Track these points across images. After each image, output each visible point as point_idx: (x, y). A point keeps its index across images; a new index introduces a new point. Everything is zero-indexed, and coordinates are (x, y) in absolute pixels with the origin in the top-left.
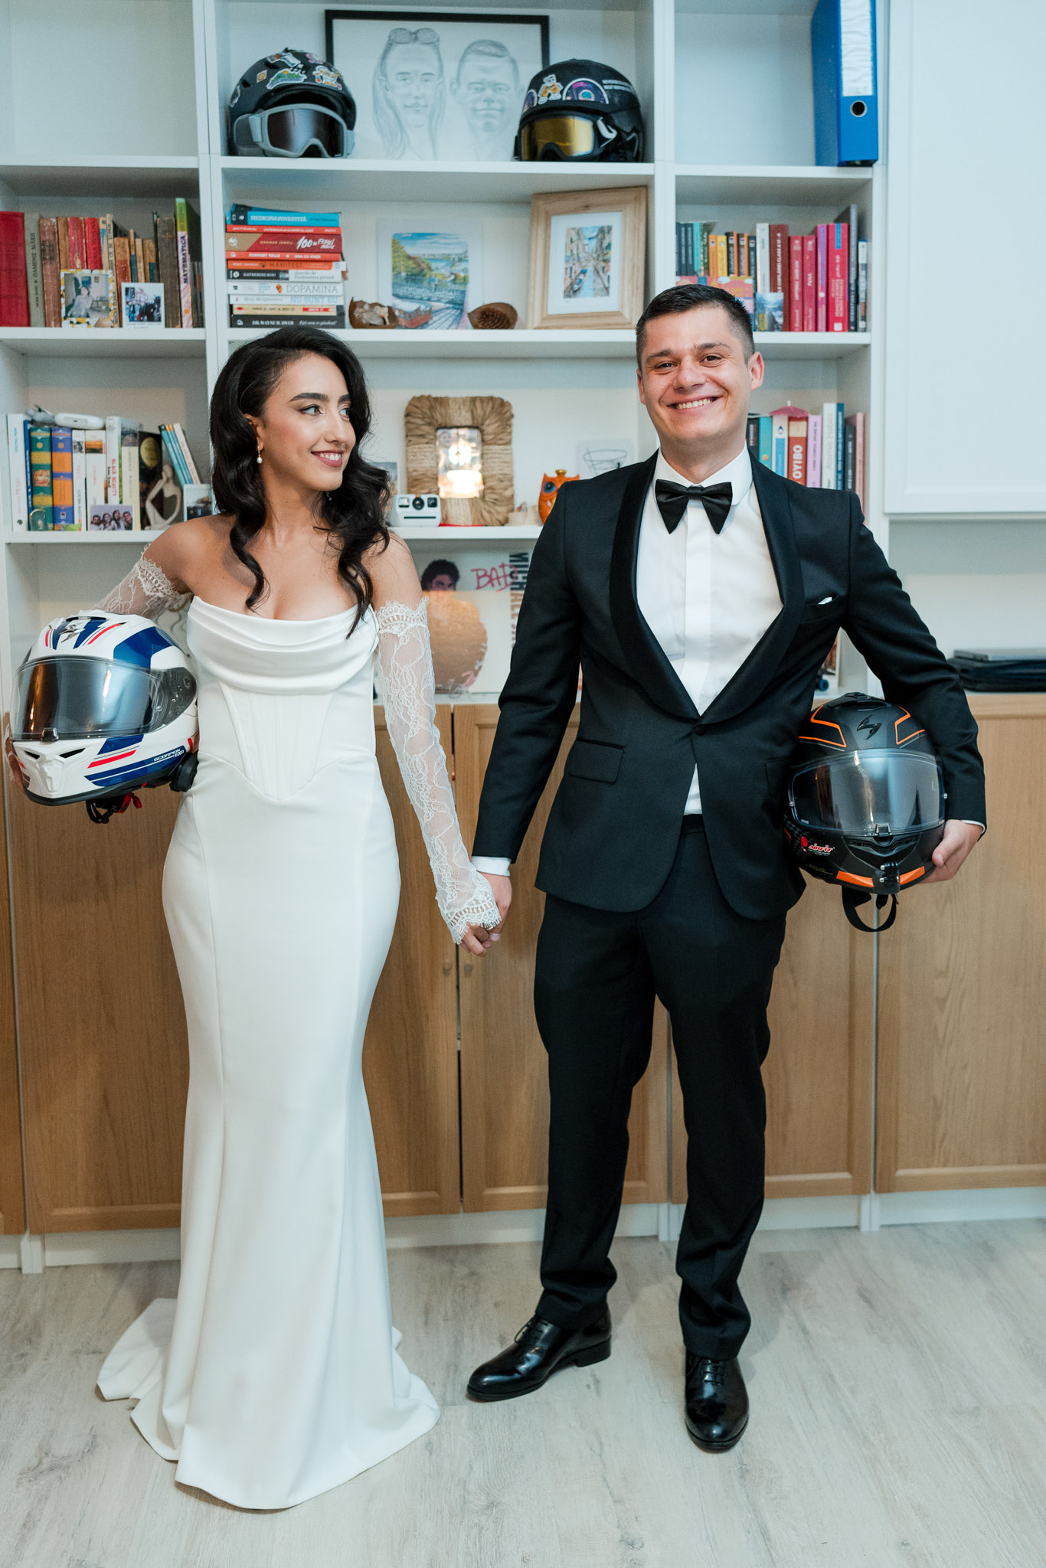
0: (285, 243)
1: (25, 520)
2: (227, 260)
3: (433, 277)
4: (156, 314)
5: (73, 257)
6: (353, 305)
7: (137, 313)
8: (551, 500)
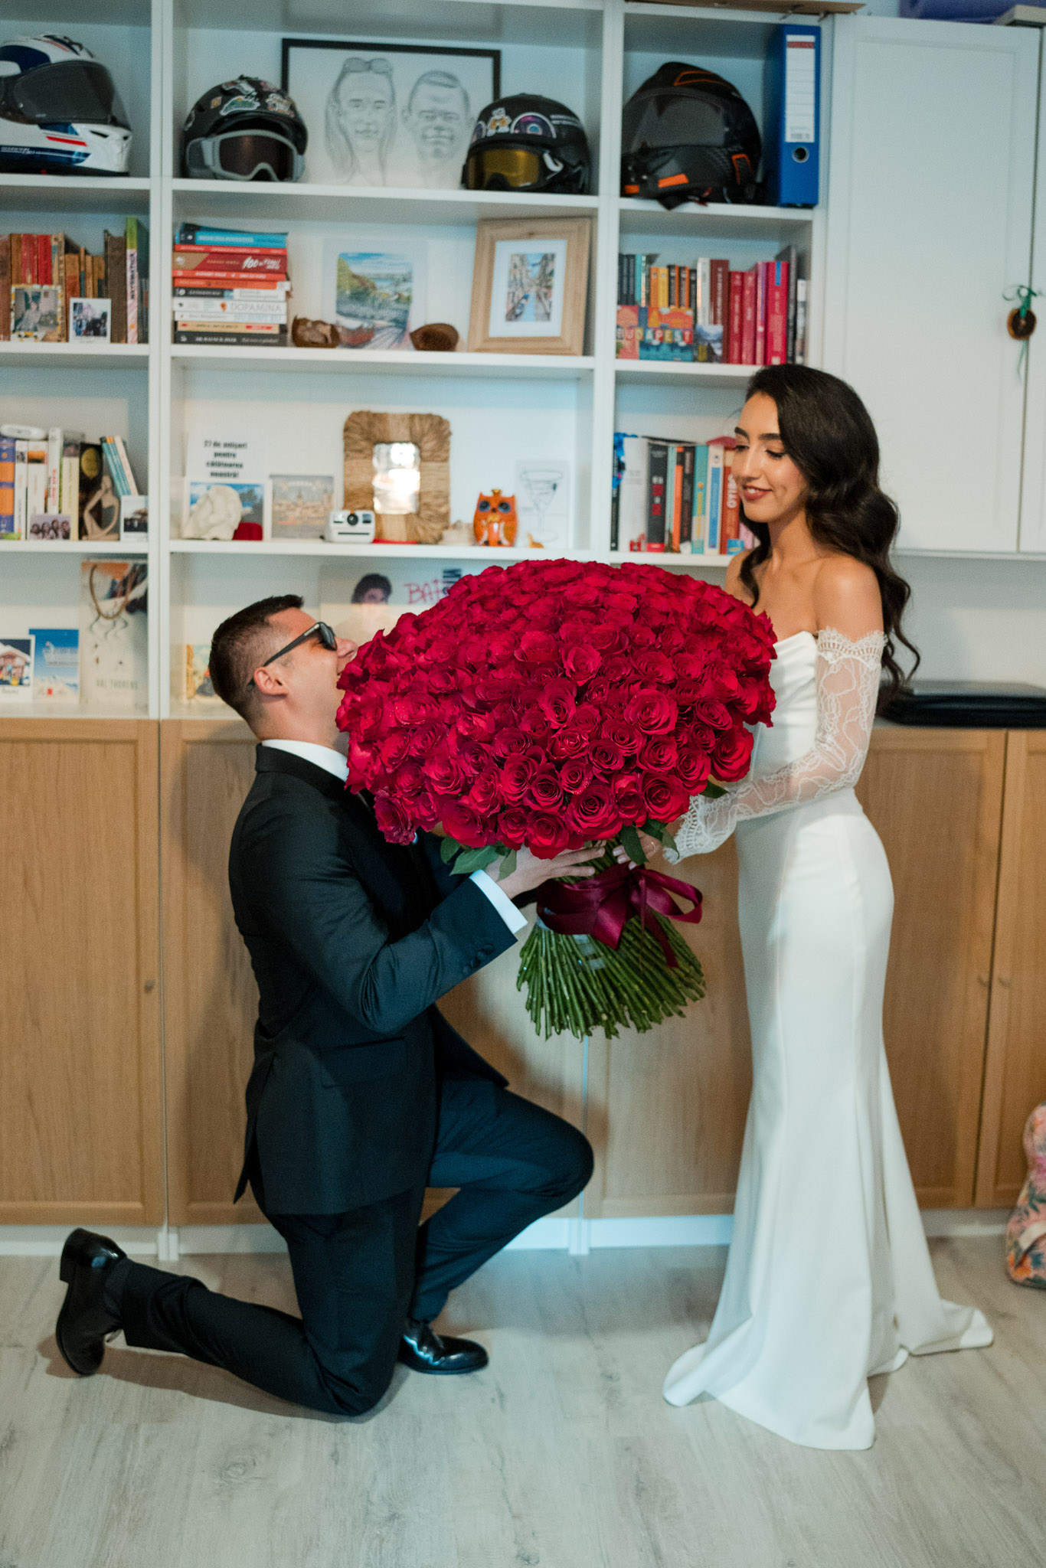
0: (231, 262)
2: (174, 278)
3: (377, 296)
4: (102, 329)
5: (25, 272)
6: (297, 323)
8: (486, 519)
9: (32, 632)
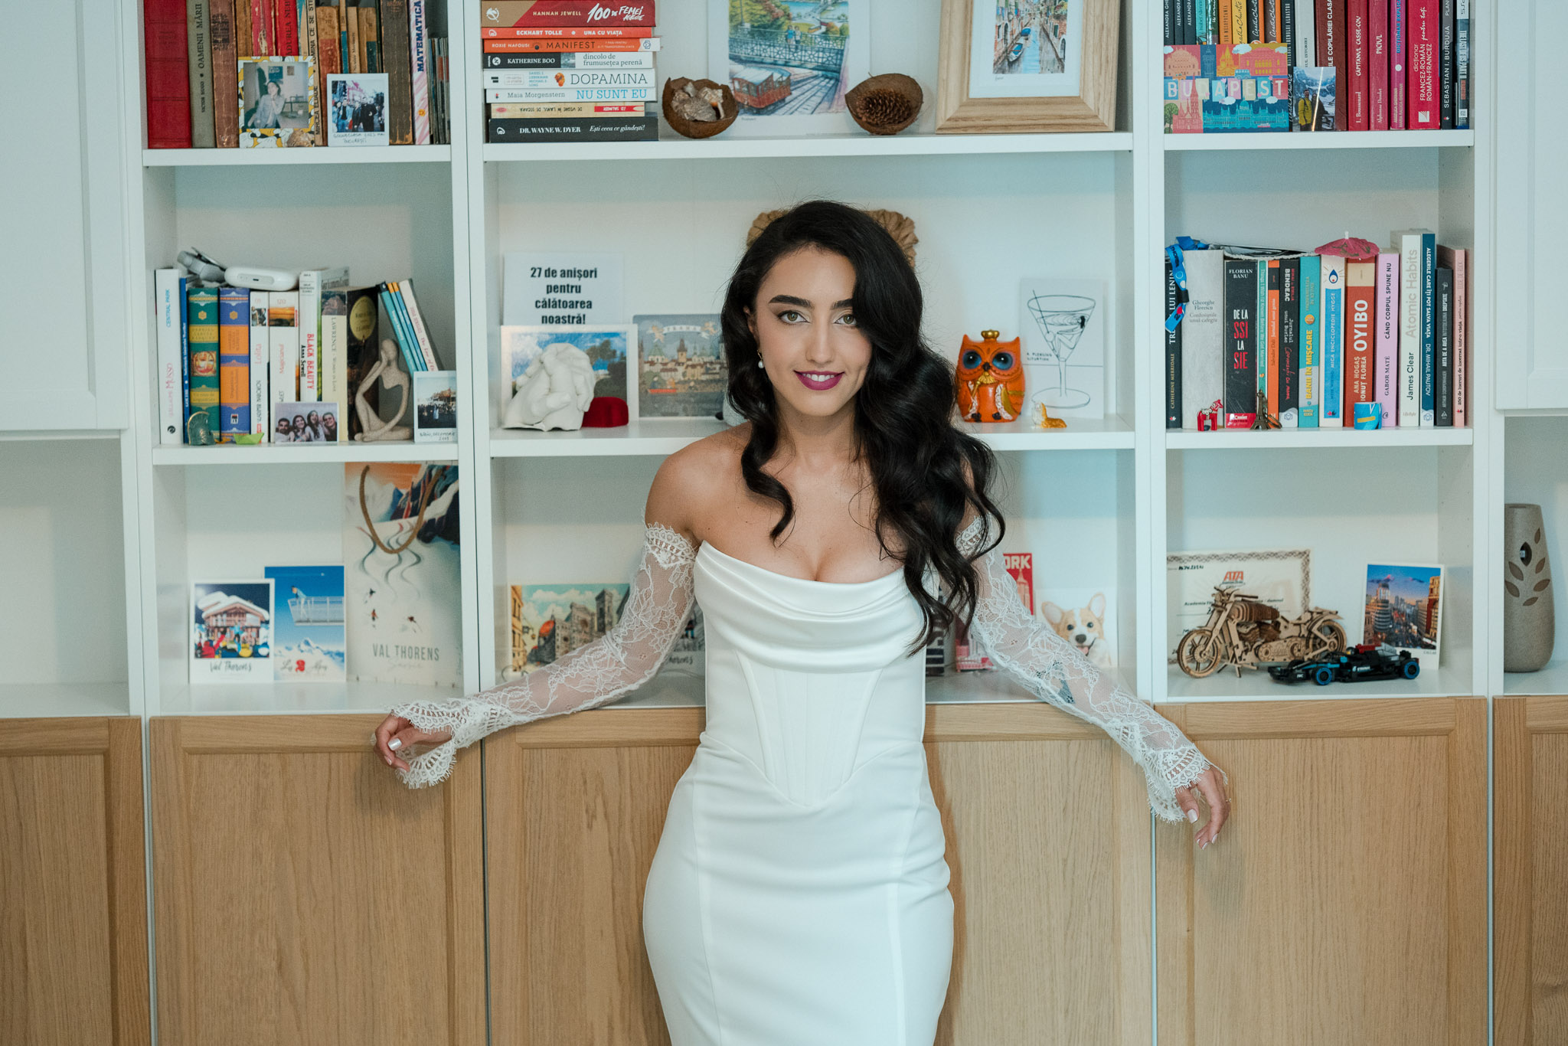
0: (569, 13)
1: (178, 425)
2: (483, 40)
4: (376, 119)
5: (257, 37)
6: (671, 90)
7: (349, 119)
8: (974, 382)
9: (270, 572)
